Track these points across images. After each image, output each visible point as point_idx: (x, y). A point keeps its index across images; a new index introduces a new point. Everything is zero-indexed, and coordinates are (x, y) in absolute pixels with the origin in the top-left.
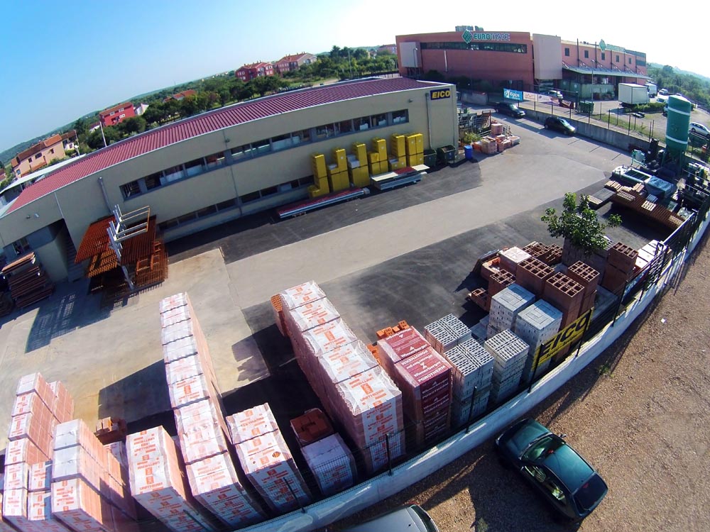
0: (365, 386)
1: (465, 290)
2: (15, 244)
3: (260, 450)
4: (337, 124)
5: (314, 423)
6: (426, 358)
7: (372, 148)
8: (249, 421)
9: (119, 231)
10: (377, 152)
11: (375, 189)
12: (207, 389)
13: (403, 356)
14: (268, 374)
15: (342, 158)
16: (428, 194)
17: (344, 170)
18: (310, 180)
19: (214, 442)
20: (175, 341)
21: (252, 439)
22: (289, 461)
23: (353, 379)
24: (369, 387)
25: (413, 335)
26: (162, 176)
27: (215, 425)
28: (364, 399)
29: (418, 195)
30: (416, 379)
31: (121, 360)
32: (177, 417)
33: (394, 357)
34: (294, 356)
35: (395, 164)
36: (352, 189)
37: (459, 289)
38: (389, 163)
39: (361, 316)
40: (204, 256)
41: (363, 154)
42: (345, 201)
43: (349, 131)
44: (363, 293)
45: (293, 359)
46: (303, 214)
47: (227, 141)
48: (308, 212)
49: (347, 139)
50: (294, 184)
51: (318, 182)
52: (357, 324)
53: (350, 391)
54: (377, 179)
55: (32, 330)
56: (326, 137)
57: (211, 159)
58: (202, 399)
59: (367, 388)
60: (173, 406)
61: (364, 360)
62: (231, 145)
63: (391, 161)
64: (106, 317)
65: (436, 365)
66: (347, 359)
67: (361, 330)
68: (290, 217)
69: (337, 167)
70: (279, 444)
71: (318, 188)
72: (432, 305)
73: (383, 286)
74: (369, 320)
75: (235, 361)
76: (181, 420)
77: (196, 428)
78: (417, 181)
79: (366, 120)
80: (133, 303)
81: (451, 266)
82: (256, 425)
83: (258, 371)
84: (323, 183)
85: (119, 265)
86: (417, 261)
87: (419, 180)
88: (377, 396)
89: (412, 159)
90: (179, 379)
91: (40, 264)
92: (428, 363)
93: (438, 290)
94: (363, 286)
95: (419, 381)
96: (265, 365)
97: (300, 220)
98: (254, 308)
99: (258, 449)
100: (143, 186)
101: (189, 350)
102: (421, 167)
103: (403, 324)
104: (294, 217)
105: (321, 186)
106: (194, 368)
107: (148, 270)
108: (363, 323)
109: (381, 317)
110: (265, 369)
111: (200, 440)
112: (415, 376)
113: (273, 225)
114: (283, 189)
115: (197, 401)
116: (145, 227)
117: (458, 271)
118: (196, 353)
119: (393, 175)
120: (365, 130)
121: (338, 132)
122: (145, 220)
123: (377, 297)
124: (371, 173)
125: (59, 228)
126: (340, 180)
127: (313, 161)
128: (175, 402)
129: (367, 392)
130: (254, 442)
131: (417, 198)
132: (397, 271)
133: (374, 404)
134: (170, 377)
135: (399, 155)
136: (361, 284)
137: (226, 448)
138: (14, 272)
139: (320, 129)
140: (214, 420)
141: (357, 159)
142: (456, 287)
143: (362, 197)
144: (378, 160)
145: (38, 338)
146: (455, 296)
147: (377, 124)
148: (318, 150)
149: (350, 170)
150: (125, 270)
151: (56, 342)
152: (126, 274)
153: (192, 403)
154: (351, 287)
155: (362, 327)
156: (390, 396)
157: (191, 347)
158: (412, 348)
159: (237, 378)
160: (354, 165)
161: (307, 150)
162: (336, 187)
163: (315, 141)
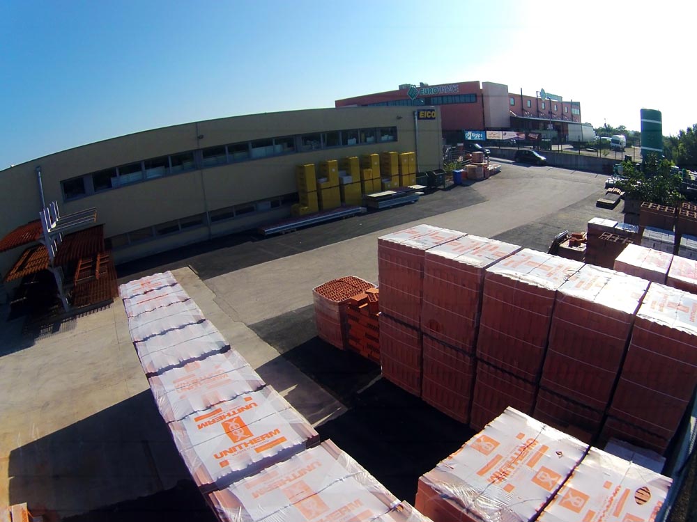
4: (323, 135)
7: (365, 163)
10: (371, 168)
15: (334, 170)
17: (335, 185)
26: (115, 175)
35: (387, 184)
36: (345, 206)
38: (382, 182)
41: (356, 169)
43: (336, 144)
47: (201, 137)
50: (275, 203)
51: (306, 198)
54: (375, 195)
62: (204, 144)
69: (328, 180)
79: (355, 133)
84: (312, 197)
89: (405, 179)
100: (89, 184)
105: (309, 203)
114: (261, 206)
119: (390, 192)
120: (353, 145)
121: (324, 144)
124: (363, 190)
126: (331, 196)
127: (300, 170)
135: (393, 174)
141: (348, 175)
144: (371, 177)
147: (366, 141)
150: (59, 280)
161: (292, 159)
162: (325, 205)
163: (301, 152)
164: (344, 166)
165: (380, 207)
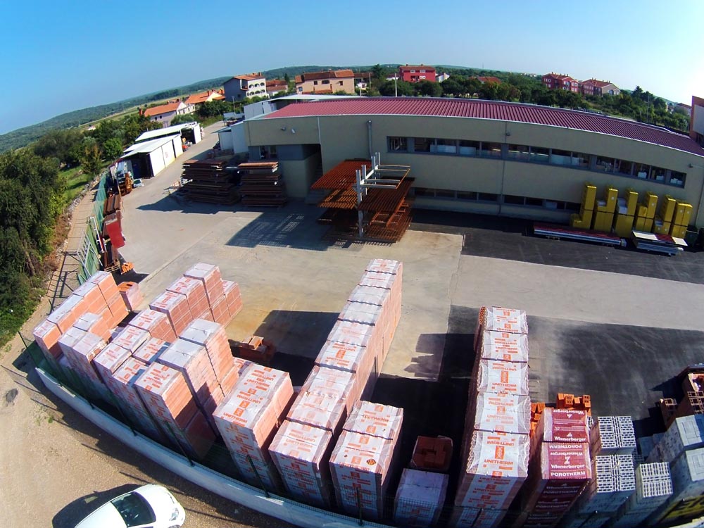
0: (500, 449)
1: (660, 393)
2: (263, 148)
3: (361, 448)
4: (618, 161)
5: (435, 452)
6: (575, 453)
7: (643, 201)
8: (373, 415)
9: (370, 177)
10: (647, 206)
11: (632, 244)
12: (359, 364)
13: (556, 438)
14: (435, 379)
15: (613, 198)
16: (676, 272)
18: (576, 208)
19: (328, 415)
20: (362, 303)
21: (363, 434)
22: (378, 476)
23: (495, 434)
24: (503, 452)
25: (581, 422)
26: (434, 144)
27: (341, 401)
28: (489, 461)
29: (668, 269)
30: (551, 470)
31: (311, 294)
32: (313, 373)
33: (547, 435)
34: (470, 375)
35: (658, 228)
36: (611, 234)
37: (656, 389)
38: (654, 224)
39: (556, 370)
40: (445, 237)
41: (633, 202)
42: (600, 244)
43: (627, 173)
44: (571, 347)
45: (469, 378)
46: (557, 239)
47: (507, 135)
48: (562, 239)
49: (624, 181)
50: (561, 205)
51: (583, 213)
52: (547, 375)
53: (483, 445)
54: (638, 235)
55: (245, 228)
56: (604, 170)
57: (487, 146)
58: (347, 370)
59: (500, 452)
60: (317, 361)
61: (519, 420)
62: (510, 141)
63: (656, 222)
64: (322, 250)
65: (579, 467)
66: (504, 410)
67: (547, 384)
68: (544, 237)
69: (606, 205)
70: (382, 455)
71: (581, 218)
72: (624, 393)
73: (593, 348)
74: (561, 377)
75: (415, 350)
76: (314, 377)
77: (321, 394)
78: (672, 254)
79: (646, 168)
80: (354, 250)
81: (662, 360)
82: (376, 423)
83: (429, 371)
84: (587, 216)
85: (356, 207)
86: (636, 338)
87: (674, 255)
88: (502, 465)
89: (675, 229)
90: (340, 340)
91: (280, 174)
92: (574, 460)
93: (637, 379)
94: (574, 339)
95: (552, 474)
96: (439, 370)
97: (552, 244)
98: (464, 310)
99: (360, 446)
100: (411, 146)
101: (369, 318)
102: (680, 241)
103: (587, 399)
104: (547, 238)
105: (584, 218)
106: (362, 337)
107: (384, 225)
108: (553, 377)
109: (572, 380)
110: (437, 372)
111: (316, 405)
112: (553, 466)
113: (524, 237)
114: (549, 205)
115: (341, 369)
116: (397, 184)
117: (664, 369)
118: (372, 325)
119: (653, 237)
120: (642, 179)
121: (617, 169)
122: (400, 178)
123: (582, 358)
124: (634, 226)
125: (313, 151)
126: (604, 221)
127: (585, 190)
128: (321, 359)
129: (496, 456)
130: (362, 438)
131: (665, 271)
132: (614, 340)
133: (494, 472)
134: (334, 333)
135: (666, 219)
136: (574, 336)
137: (333, 428)
138: (251, 172)
139: (601, 159)
140: (344, 395)
141: (626, 206)
142: (655, 386)
143: (618, 247)
144: (645, 215)
145: (245, 238)
146: (649, 395)
147: (655, 178)
148: (595, 180)
150: (361, 215)
151: (262, 250)
152: (360, 220)
153: (336, 368)
154: (563, 334)
155: (549, 380)
156: (514, 473)
157: (372, 316)
158: (570, 435)
159: (405, 368)
160: (622, 210)
161: (582, 175)
162: (597, 226)
163: (593, 171)
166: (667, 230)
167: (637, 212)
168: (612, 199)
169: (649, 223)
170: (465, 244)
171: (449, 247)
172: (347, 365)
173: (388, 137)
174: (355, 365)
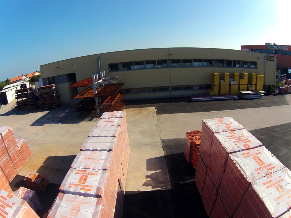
4: (225, 60)
7: (241, 77)
10: (244, 79)
11: (241, 97)
17: (227, 84)
26: (132, 65)
35: (250, 88)
36: (230, 94)
38: (248, 87)
41: (237, 78)
42: (226, 100)
43: (231, 66)
45: (192, 180)
46: (204, 101)
47: (170, 55)
48: (207, 101)
49: (230, 70)
50: (201, 87)
51: (214, 88)
54: (243, 92)
55: (40, 118)
56: (219, 66)
58: (91, 195)
60: (61, 188)
62: (172, 57)
63: (249, 86)
64: (78, 123)
69: (224, 82)
76: (58, 206)
78: (260, 98)
79: (239, 62)
80: (95, 121)
83: (162, 183)
89: (258, 87)
90: (82, 167)
97: (203, 103)
100: (120, 67)
102: (262, 92)
105: (215, 90)
110: (168, 182)
114: (195, 88)
115: (85, 195)
118: (110, 150)
119: (250, 92)
120: (238, 68)
121: (226, 65)
124: (239, 89)
126: (225, 89)
127: (213, 75)
128: (65, 185)
134: (76, 161)
135: (253, 84)
141: (234, 81)
143: (235, 99)
144: (243, 83)
145: (39, 123)
147: (244, 66)
148: (217, 71)
149: (230, 85)
150: (97, 102)
151: (46, 126)
153: (80, 194)
157: (109, 145)
159: (142, 183)
160: (232, 83)
161: (209, 70)
162: (222, 92)
163: (214, 67)
164: (232, 76)
165: (244, 98)
166: (254, 88)
167: (239, 83)
168: (227, 77)
169: (246, 86)
170: (157, 110)
171: (149, 113)
172: (90, 190)
173: (108, 64)
174: (98, 189)
